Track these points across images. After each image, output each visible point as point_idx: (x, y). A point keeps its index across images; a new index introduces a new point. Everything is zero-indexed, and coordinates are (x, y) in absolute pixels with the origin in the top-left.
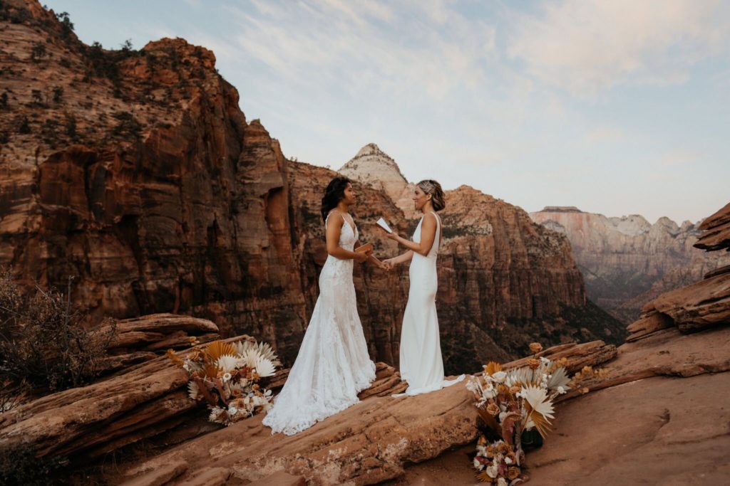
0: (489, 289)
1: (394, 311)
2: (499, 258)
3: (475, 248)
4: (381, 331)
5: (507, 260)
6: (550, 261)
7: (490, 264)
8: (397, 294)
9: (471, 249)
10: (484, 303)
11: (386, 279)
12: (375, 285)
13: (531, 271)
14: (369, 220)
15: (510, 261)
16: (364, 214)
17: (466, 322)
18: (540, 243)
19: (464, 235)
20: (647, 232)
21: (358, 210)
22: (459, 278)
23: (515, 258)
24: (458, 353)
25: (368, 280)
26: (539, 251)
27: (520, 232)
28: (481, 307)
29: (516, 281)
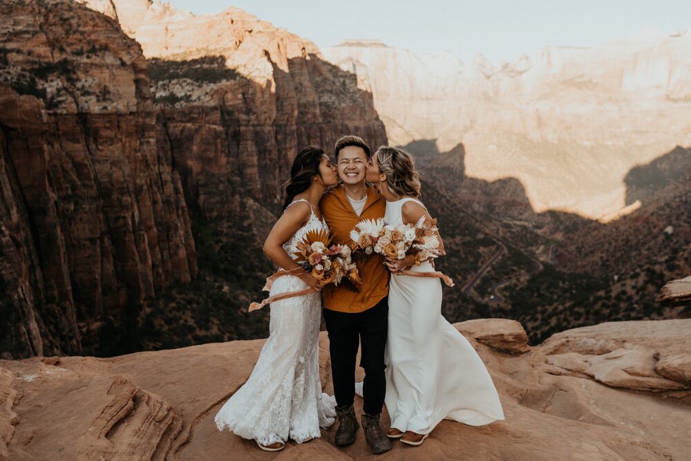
0: (270, 152)
1: (135, 188)
2: (282, 110)
3: (250, 97)
4: (118, 219)
5: (293, 111)
6: (347, 112)
7: (270, 118)
8: (138, 165)
9: (244, 98)
10: (264, 170)
11: (120, 144)
12: (103, 154)
13: (323, 125)
14: (88, 57)
15: (296, 113)
16: (79, 48)
17: (241, 198)
18: (335, 88)
19: (235, 79)
20: (460, 73)
21: (70, 41)
22: (230, 138)
23: (303, 108)
24: (232, 240)
25: (93, 146)
26: (334, 98)
27: (309, 74)
28: (260, 177)
29: (304, 139)
